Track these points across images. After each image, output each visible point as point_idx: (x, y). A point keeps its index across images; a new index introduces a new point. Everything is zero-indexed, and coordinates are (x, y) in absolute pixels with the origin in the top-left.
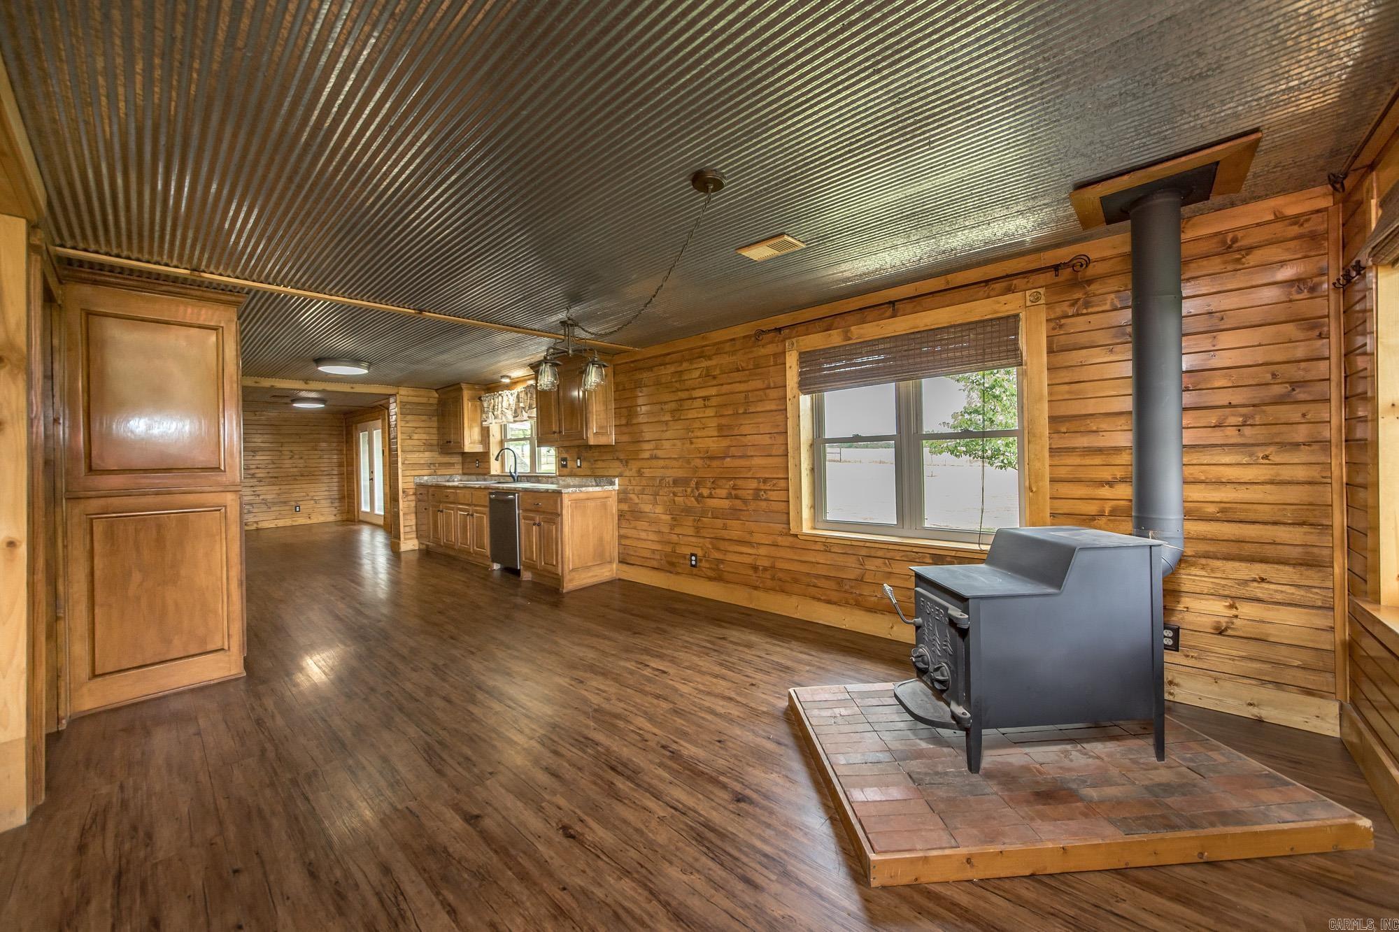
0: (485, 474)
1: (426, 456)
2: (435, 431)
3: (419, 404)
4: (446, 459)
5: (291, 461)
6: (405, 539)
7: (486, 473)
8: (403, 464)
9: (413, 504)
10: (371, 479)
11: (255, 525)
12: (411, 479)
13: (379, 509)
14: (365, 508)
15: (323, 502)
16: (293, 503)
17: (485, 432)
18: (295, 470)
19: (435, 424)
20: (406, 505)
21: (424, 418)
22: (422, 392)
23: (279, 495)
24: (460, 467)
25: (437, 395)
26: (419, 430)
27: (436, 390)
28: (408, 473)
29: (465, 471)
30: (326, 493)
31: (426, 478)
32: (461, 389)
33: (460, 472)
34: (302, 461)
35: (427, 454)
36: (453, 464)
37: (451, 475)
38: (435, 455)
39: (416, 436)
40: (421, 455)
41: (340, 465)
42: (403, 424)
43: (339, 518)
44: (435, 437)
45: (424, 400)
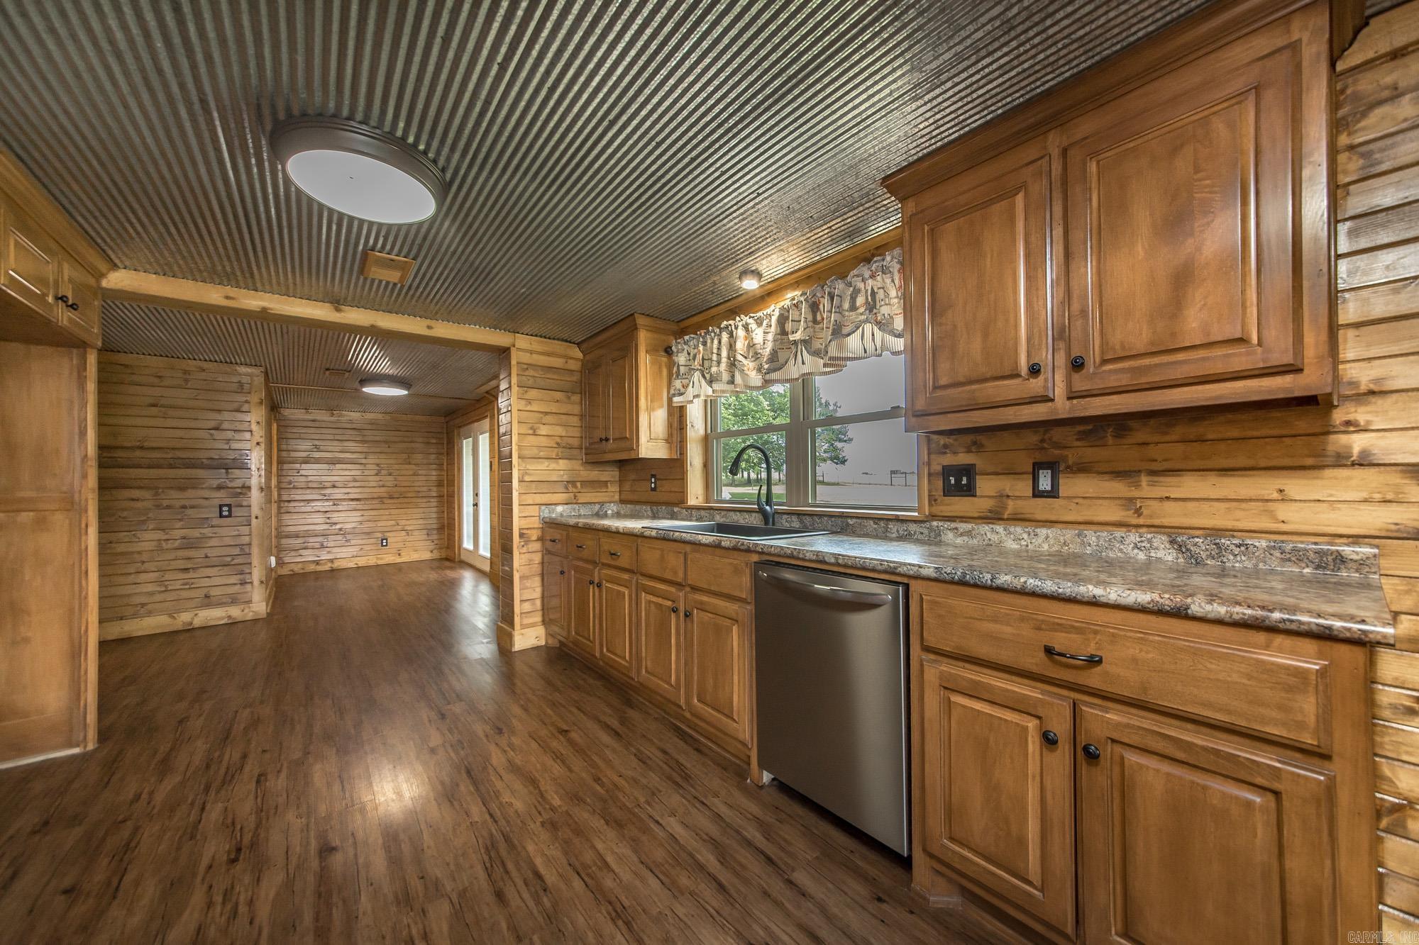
0: (676, 505)
1: (560, 469)
2: (575, 421)
3: (550, 369)
4: (595, 474)
5: (377, 478)
6: (524, 627)
7: (675, 503)
8: (521, 481)
9: (537, 558)
10: (476, 505)
11: (330, 565)
12: (534, 511)
13: (485, 548)
14: (468, 544)
15: (416, 533)
16: (379, 535)
17: (678, 418)
18: (383, 489)
19: (576, 409)
20: (525, 560)
21: (558, 395)
22: (558, 346)
23: (361, 523)
24: (614, 488)
25: (580, 355)
26: (548, 419)
27: (579, 344)
28: (529, 499)
29: (625, 496)
30: (421, 522)
31: (560, 509)
32: (635, 328)
33: (617, 497)
34: (390, 478)
35: (563, 464)
36: (605, 484)
37: (602, 504)
38: (576, 465)
39: (544, 430)
40: (553, 466)
41: (440, 484)
42: (522, 404)
43: (436, 555)
44: (576, 432)
45: (557, 362)
